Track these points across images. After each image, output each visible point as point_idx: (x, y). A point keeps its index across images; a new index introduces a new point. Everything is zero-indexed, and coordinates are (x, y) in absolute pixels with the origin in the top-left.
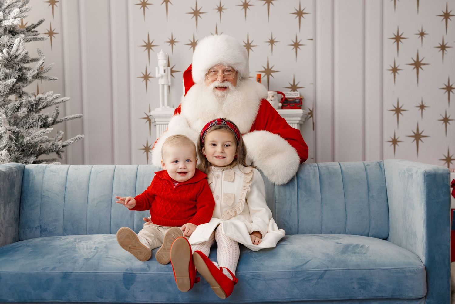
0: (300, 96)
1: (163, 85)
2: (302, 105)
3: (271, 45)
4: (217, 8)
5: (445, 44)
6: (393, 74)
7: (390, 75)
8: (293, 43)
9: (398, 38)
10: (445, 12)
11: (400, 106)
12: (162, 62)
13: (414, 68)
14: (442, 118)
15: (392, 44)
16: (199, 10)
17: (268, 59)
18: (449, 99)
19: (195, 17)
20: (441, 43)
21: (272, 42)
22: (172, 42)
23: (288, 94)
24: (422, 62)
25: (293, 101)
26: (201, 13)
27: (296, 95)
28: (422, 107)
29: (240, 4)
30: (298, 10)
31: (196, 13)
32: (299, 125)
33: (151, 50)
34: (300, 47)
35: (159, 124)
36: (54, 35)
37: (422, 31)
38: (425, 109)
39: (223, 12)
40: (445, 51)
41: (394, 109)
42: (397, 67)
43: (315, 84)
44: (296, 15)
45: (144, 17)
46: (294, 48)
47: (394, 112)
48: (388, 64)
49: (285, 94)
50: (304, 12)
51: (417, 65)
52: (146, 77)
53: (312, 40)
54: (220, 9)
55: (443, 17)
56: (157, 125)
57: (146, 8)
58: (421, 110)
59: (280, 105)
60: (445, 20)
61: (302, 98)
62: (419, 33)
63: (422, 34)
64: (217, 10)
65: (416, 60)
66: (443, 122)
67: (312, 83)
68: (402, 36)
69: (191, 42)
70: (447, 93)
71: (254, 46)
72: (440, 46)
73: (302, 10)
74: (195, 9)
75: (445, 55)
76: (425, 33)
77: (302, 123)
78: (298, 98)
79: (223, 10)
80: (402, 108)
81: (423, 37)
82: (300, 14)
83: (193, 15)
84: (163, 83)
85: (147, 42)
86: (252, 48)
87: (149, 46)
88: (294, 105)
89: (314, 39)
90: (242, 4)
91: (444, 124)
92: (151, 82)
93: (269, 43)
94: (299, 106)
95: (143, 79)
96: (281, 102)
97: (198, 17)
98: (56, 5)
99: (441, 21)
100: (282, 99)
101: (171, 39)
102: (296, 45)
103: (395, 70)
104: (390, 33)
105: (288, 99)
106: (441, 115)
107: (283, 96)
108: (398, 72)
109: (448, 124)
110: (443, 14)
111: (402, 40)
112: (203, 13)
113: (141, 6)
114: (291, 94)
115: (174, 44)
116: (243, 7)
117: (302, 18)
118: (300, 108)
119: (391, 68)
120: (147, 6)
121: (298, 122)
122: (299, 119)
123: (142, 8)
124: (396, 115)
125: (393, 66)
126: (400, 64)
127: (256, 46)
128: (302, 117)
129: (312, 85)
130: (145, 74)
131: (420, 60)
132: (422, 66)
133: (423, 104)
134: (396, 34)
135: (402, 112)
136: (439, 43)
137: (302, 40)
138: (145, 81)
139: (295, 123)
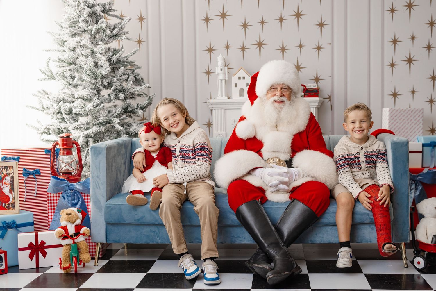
0: (317, 87)
1: (222, 80)
2: (319, 94)
3: (300, 49)
4: (260, 22)
5: (430, 45)
6: (391, 68)
7: (389, 69)
8: (316, 47)
9: (395, 42)
10: (430, 21)
11: (396, 92)
12: (220, 62)
13: (407, 63)
14: (429, 100)
15: (391, 46)
16: (247, 24)
17: (298, 58)
18: (434, 86)
19: (244, 29)
20: (428, 45)
21: (301, 46)
22: (227, 47)
23: (309, 86)
24: (413, 59)
25: (312, 91)
26: (248, 26)
27: (314, 86)
28: (413, 92)
29: (277, 19)
30: (320, 22)
31: (245, 26)
32: (316, 108)
33: (212, 53)
34: (321, 49)
35: (216, 109)
36: (142, 43)
37: (413, 36)
38: (415, 94)
39: (264, 24)
40: (430, 50)
41: (392, 94)
42: (394, 63)
43: (332, 76)
44: (319, 26)
45: (207, 29)
46: (317, 50)
47: (392, 96)
48: (388, 61)
49: (306, 86)
50: (324, 23)
51: (410, 61)
52: (208, 73)
53: (330, 44)
54: (262, 22)
55: (429, 25)
56: (214, 110)
57: (208, 22)
58: (412, 95)
59: (303, 94)
60: (430, 27)
61: (319, 88)
62: (410, 37)
63: (413, 38)
64: (260, 24)
65: (408, 57)
66: (429, 103)
67: (330, 76)
68: (398, 40)
69: (241, 47)
70: (432, 81)
71: (288, 49)
72: (426, 46)
73: (323, 22)
74: (244, 23)
75: (430, 53)
76: (415, 37)
77: (319, 107)
78: (316, 88)
79: (264, 23)
80: (398, 94)
81: (414, 40)
82: (321, 25)
83: (243, 27)
84: (221, 79)
85: (209, 47)
86: (286, 51)
87: (210, 50)
88: (313, 94)
89: (332, 44)
90: (279, 18)
91: (430, 104)
92: (212, 76)
93: (299, 47)
94: (317, 94)
95: (206, 74)
96: (304, 92)
97: (247, 29)
98: (144, 22)
99: (428, 28)
100: (304, 90)
101: (226, 45)
102: (319, 48)
103: (392, 65)
104: (389, 37)
105: (309, 89)
106: (427, 98)
107: (304, 88)
108: (395, 66)
109: (433, 104)
110: (429, 22)
111: (397, 43)
112: (250, 26)
113: (205, 21)
114: (310, 86)
115: (228, 48)
116: (279, 21)
117: (323, 28)
118: (317, 96)
119: (390, 64)
120: (209, 21)
121: (316, 106)
122: (317, 104)
123: (206, 23)
124: (393, 98)
125: (391, 63)
126: (397, 61)
127: (289, 49)
128: (318, 103)
129: (330, 77)
130: (207, 70)
131: (411, 57)
132: (413, 62)
133: (414, 90)
134: (393, 38)
135: (398, 96)
136: (426, 44)
137: (323, 44)
138: (207, 76)
139: (314, 107)
